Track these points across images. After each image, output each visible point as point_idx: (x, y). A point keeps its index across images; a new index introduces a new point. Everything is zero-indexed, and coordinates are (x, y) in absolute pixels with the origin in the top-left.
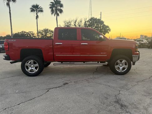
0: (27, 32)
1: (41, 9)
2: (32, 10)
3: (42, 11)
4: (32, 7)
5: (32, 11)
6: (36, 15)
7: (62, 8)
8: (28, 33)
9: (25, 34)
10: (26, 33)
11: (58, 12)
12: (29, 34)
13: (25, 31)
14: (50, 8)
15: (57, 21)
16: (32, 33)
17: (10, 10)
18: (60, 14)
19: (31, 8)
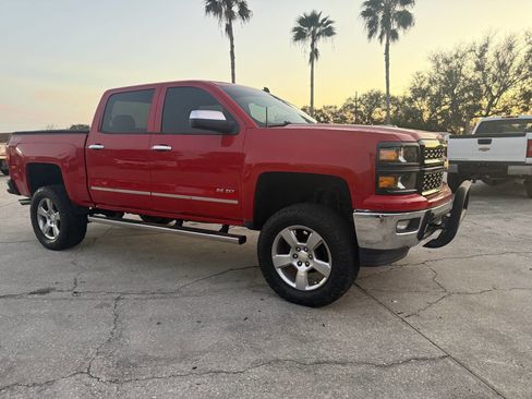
0: (319, 108)
1: (327, 24)
2: (300, 35)
3: (329, 32)
4: (299, 25)
5: (297, 38)
6: (309, 50)
7: (408, 8)
8: (320, 111)
11: (394, 26)
14: (365, 14)
15: (387, 60)
16: (333, 110)
17: (232, 46)
18: (400, 32)
19: (296, 29)
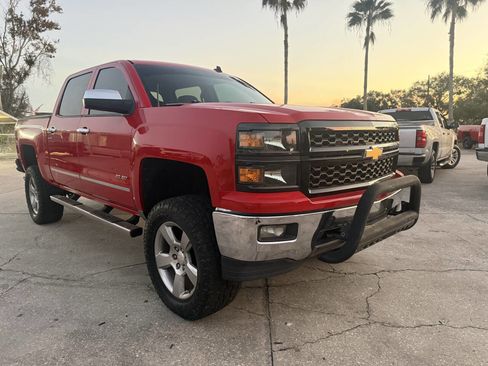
0: (385, 92)
1: (384, 6)
2: (355, 20)
3: (386, 15)
4: (354, 10)
5: (352, 23)
6: (365, 35)
8: (388, 95)
9: (379, 102)
10: (381, 98)
12: (390, 100)
13: (379, 91)
16: (401, 94)
17: (286, 36)
19: (351, 15)
